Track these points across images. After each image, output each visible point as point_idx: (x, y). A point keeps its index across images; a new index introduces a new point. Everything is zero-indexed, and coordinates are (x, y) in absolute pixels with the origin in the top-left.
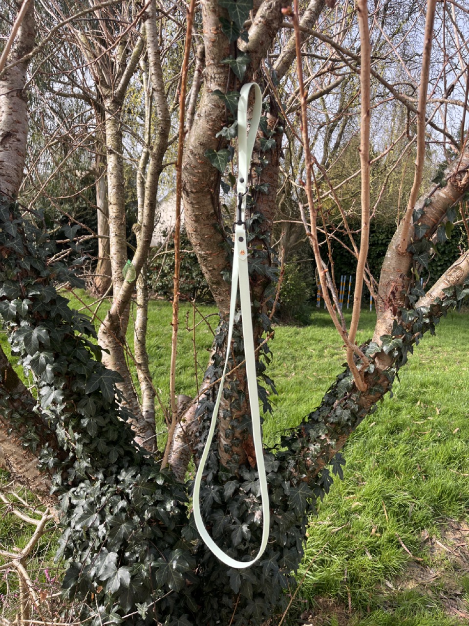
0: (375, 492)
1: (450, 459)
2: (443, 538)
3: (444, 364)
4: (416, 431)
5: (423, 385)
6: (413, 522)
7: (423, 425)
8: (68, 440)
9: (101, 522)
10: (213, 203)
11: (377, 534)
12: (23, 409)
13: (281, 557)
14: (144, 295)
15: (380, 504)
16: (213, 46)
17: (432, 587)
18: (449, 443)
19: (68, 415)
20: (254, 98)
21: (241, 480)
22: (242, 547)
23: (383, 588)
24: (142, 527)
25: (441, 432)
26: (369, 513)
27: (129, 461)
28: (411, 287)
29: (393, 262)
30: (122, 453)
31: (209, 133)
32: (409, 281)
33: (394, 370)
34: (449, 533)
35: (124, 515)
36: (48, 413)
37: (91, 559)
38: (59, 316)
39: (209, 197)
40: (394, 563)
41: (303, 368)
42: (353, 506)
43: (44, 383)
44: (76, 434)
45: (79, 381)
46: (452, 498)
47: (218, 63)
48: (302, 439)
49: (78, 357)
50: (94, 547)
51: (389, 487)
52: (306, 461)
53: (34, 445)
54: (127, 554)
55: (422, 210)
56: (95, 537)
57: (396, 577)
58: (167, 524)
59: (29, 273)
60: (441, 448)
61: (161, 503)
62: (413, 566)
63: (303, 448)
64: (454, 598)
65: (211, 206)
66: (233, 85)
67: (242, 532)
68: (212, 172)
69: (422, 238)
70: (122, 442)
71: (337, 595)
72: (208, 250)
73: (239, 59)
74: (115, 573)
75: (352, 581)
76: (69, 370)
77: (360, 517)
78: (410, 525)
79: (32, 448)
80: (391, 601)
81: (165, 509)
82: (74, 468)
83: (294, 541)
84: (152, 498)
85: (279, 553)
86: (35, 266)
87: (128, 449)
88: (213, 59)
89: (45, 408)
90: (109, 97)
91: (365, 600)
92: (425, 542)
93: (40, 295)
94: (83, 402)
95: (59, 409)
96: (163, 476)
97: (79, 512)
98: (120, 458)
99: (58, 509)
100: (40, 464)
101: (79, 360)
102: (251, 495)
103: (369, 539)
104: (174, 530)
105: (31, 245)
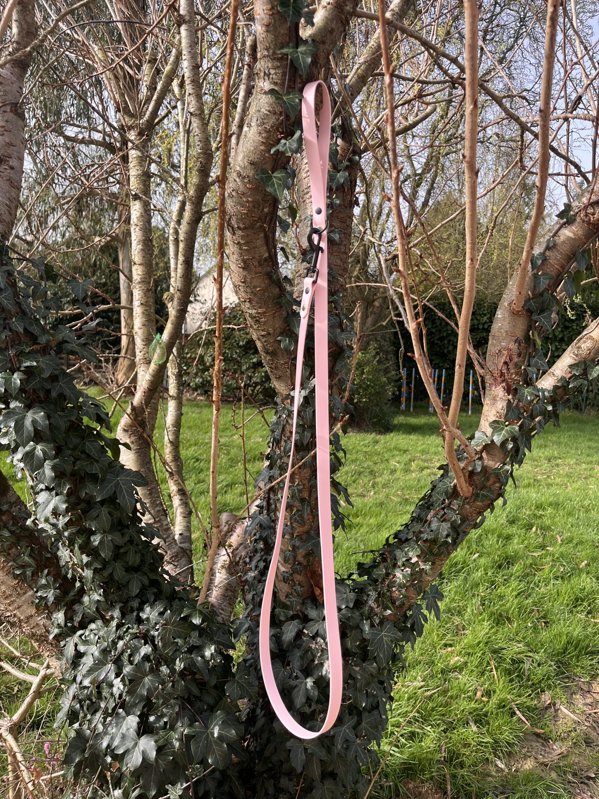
0: (479, 643)
1: (577, 601)
2: (570, 704)
3: (566, 480)
4: (531, 564)
5: (539, 507)
6: (530, 683)
7: (541, 557)
8: (74, 564)
9: (117, 675)
10: (267, 244)
11: (484, 699)
12: (13, 525)
13: (359, 723)
14: (178, 383)
15: (487, 659)
16: (267, 31)
17: (557, 768)
18: (574, 580)
19: (73, 530)
20: (322, 102)
21: (306, 620)
22: (307, 710)
23: (492, 769)
24: (172, 681)
25: (564, 566)
26: (472, 671)
27: (155, 594)
28: (530, 358)
29: (506, 323)
30: (147, 582)
31: (262, 148)
32: (526, 348)
33: (508, 467)
34: (578, 697)
35: (147, 665)
36: (47, 527)
37: (104, 724)
38: (62, 397)
39: (262, 235)
40: (506, 735)
41: (385, 486)
42: (452, 662)
43: (42, 486)
44: (84, 556)
45: (88, 484)
46: (580, 651)
47: (274, 53)
48: (386, 564)
49: (87, 451)
50: (106, 708)
51: (499, 636)
52: (391, 592)
53: (29, 573)
54: (152, 719)
55: (543, 254)
56: (108, 696)
57: (510, 754)
58: (206, 678)
59: (22, 339)
60: (564, 587)
61: (197, 649)
62: (532, 741)
63: (388, 574)
64: (587, 781)
65: (265, 248)
66: (294, 84)
67: (307, 689)
68: (266, 202)
69: (544, 291)
70: (146, 569)
71: (432, 778)
72: (260, 308)
73: (302, 49)
74: (136, 744)
75: (451, 760)
76: (76, 468)
77: (460, 677)
78: (527, 687)
79: (25, 577)
80: (503, 786)
81: (203, 657)
82: (81, 603)
83: (376, 701)
84: (185, 643)
85: (355, 719)
86: (31, 329)
87: (153, 576)
88: (267, 49)
89: (42, 520)
90: (133, 128)
91: (469, 785)
92: (547, 708)
93: (36, 367)
94: (93, 513)
95: (62, 521)
96: (201, 613)
97: (88, 662)
98: (143, 589)
99: (59, 659)
100: (37, 598)
101: (89, 456)
102: (319, 639)
103: (473, 705)
104: (215, 687)
105: (26, 302)
